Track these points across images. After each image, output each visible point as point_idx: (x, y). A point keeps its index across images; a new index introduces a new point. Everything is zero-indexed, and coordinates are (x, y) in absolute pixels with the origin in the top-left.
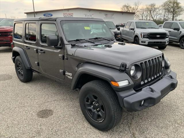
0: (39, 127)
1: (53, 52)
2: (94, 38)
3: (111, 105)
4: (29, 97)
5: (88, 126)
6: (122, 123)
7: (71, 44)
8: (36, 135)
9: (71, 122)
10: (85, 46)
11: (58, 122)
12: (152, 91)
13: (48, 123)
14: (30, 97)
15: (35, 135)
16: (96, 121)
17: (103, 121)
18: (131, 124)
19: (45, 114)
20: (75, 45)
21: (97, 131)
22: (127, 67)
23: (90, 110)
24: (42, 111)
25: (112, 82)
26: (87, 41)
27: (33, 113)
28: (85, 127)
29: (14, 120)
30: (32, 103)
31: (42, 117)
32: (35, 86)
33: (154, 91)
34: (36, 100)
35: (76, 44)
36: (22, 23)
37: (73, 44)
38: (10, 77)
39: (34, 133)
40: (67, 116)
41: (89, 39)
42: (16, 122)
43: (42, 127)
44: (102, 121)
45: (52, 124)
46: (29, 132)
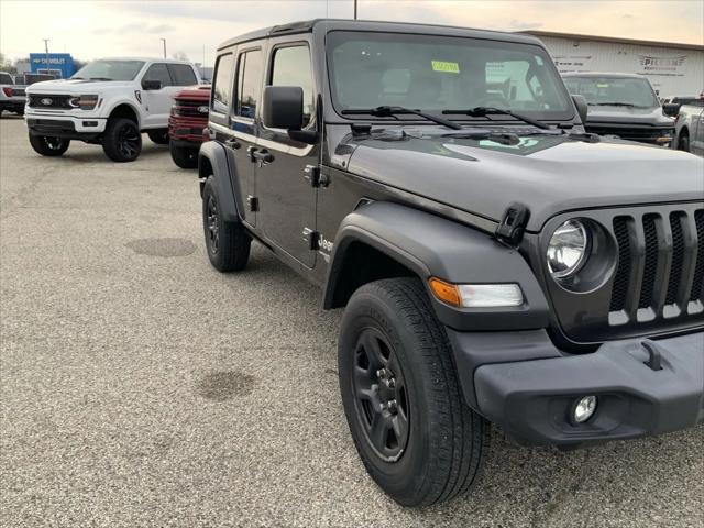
0: (178, 428)
1: (287, 154)
2: (467, 109)
3: (427, 391)
4: (207, 321)
5: (355, 470)
6: (509, 496)
7: (351, 125)
8: (152, 451)
9: (298, 437)
10: (404, 134)
11: (250, 424)
12: (655, 362)
13: (215, 422)
14: (212, 322)
15: (148, 452)
16: (381, 456)
17: (399, 459)
18: (552, 509)
19: (224, 385)
20: (367, 129)
21: (378, 498)
22: (530, 227)
23: (366, 402)
24: (223, 374)
25: (434, 283)
26: (430, 119)
27: (189, 377)
28: (338, 468)
29: (116, 386)
30: (207, 341)
31: (209, 396)
32: (247, 289)
33: (668, 364)
34: (227, 333)
35: (374, 128)
36: (231, 53)
37: (358, 124)
38: (187, 249)
39: (148, 444)
40: (296, 411)
41: (443, 113)
42: (115, 393)
43: (188, 430)
44: (395, 459)
45: (226, 427)
46: (133, 435)
